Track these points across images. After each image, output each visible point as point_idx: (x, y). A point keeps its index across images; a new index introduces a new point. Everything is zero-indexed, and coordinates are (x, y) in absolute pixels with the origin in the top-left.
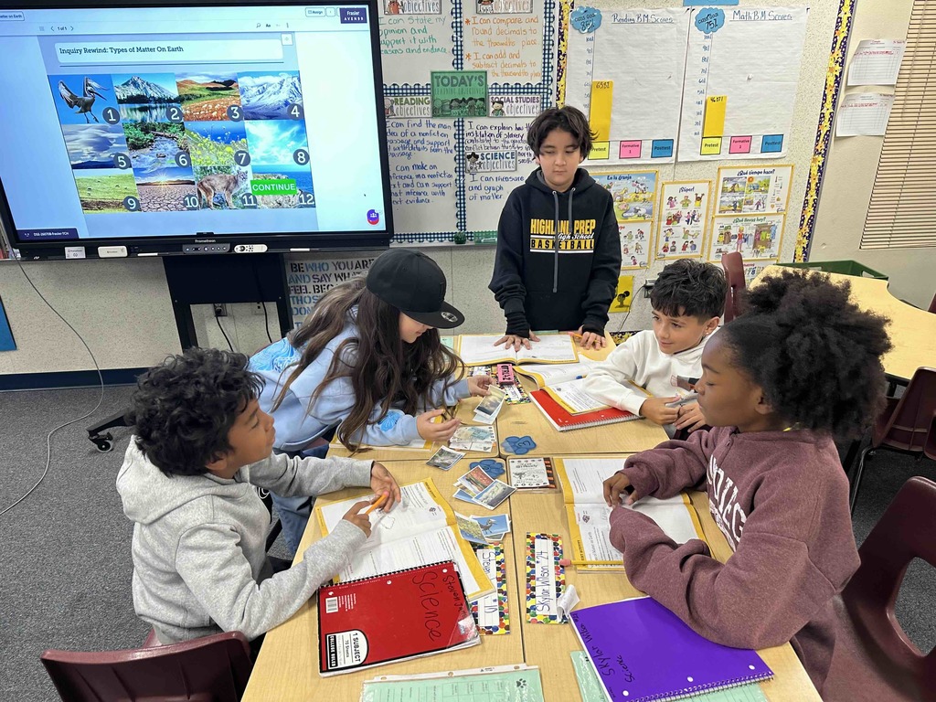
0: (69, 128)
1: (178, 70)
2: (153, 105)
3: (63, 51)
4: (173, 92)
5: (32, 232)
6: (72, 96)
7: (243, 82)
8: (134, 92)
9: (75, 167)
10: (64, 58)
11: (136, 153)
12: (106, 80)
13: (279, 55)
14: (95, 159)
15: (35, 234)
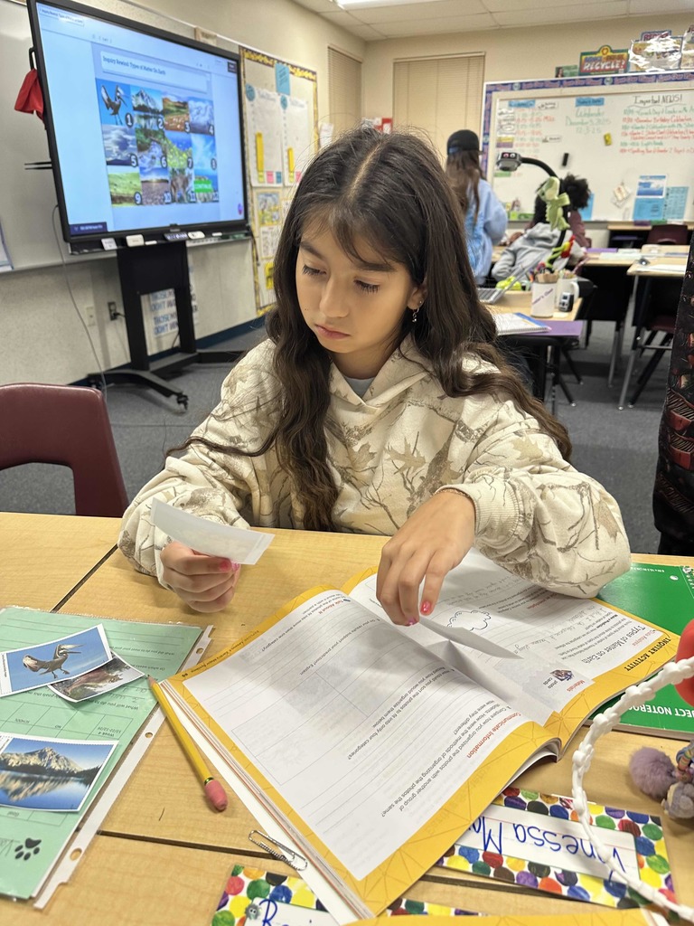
0: (107, 127)
1: (163, 89)
2: (150, 114)
3: (105, 59)
4: (160, 107)
5: (79, 226)
6: (109, 100)
7: (191, 104)
8: (141, 102)
9: (109, 163)
10: (105, 65)
11: (141, 154)
12: (127, 88)
13: (203, 87)
14: (119, 158)
15: (82, 228)
